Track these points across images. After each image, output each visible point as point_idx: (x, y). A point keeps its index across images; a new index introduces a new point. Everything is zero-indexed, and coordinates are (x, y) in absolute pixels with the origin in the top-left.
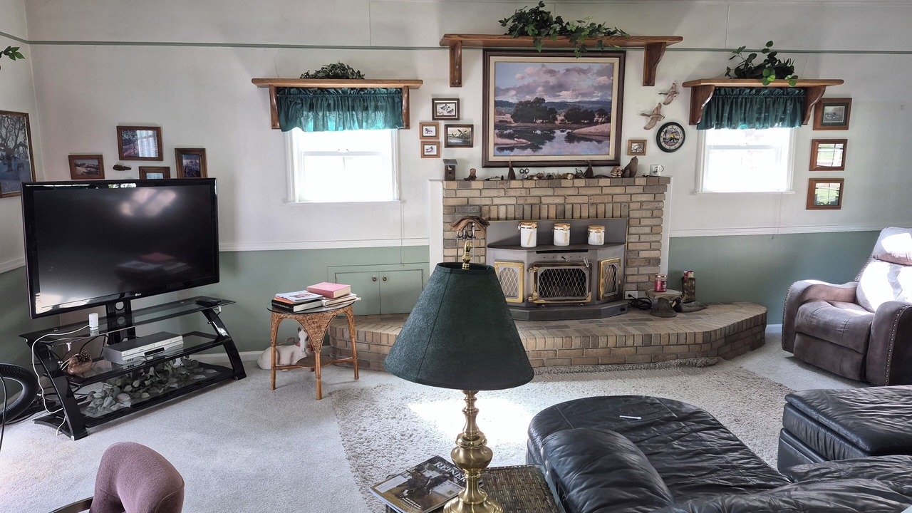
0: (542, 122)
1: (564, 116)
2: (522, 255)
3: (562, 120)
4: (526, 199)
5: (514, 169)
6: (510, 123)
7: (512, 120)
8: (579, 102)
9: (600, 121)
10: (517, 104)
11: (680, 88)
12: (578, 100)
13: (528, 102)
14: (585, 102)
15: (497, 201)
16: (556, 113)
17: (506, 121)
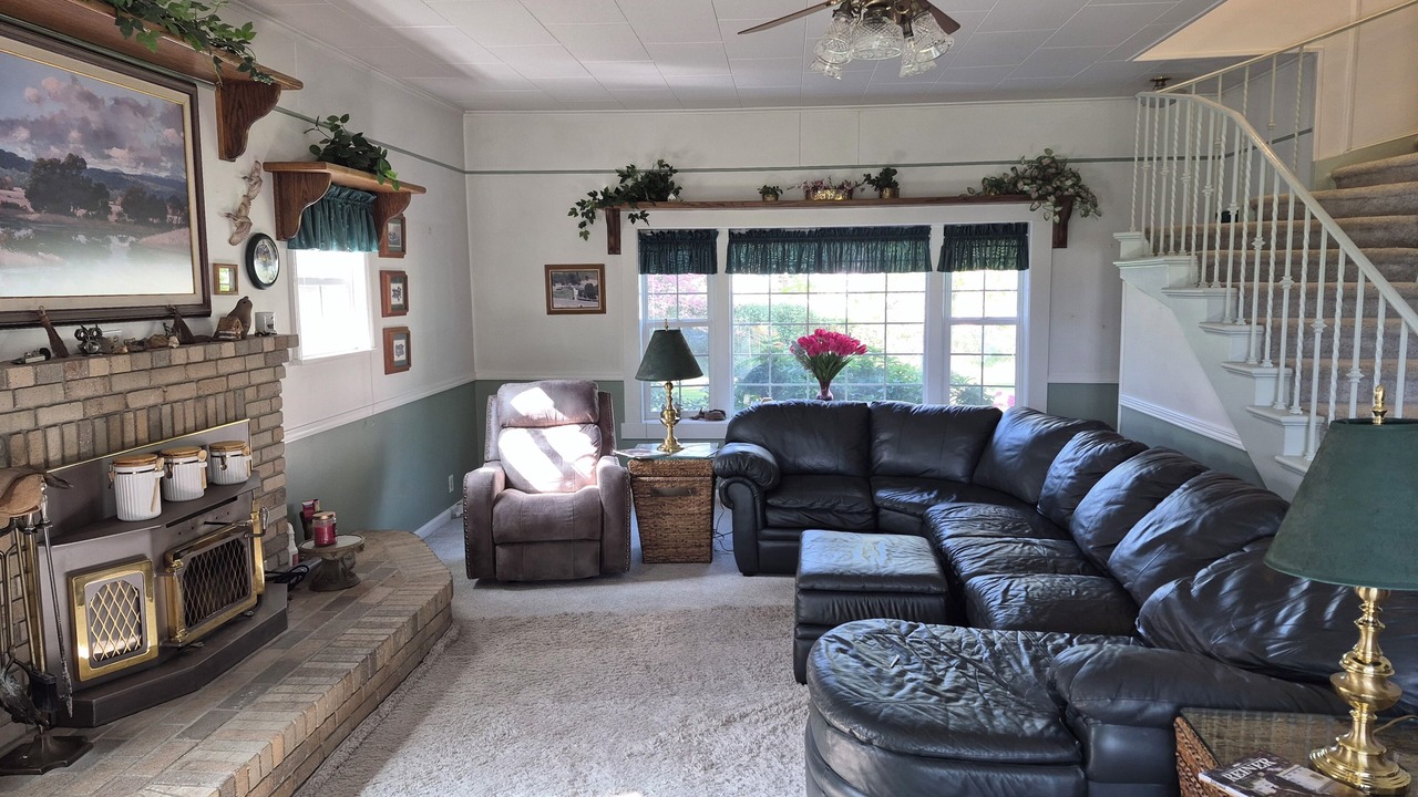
0: (86, 216)
1: (122, 205)
2: (140, 543)
3: (119, 214)
4: (101, 404)
5: (57, 329)
6: (25, 210)
7: (28, 205)
8: (142, 177)
9: (174, 222)
10: (36, 164)
11: (263, 174)
12: (139, 173)
13: (54, 163)
14: (150, 179)
15: (46, 417)
16: (107, 195)
17: (16, 206)
